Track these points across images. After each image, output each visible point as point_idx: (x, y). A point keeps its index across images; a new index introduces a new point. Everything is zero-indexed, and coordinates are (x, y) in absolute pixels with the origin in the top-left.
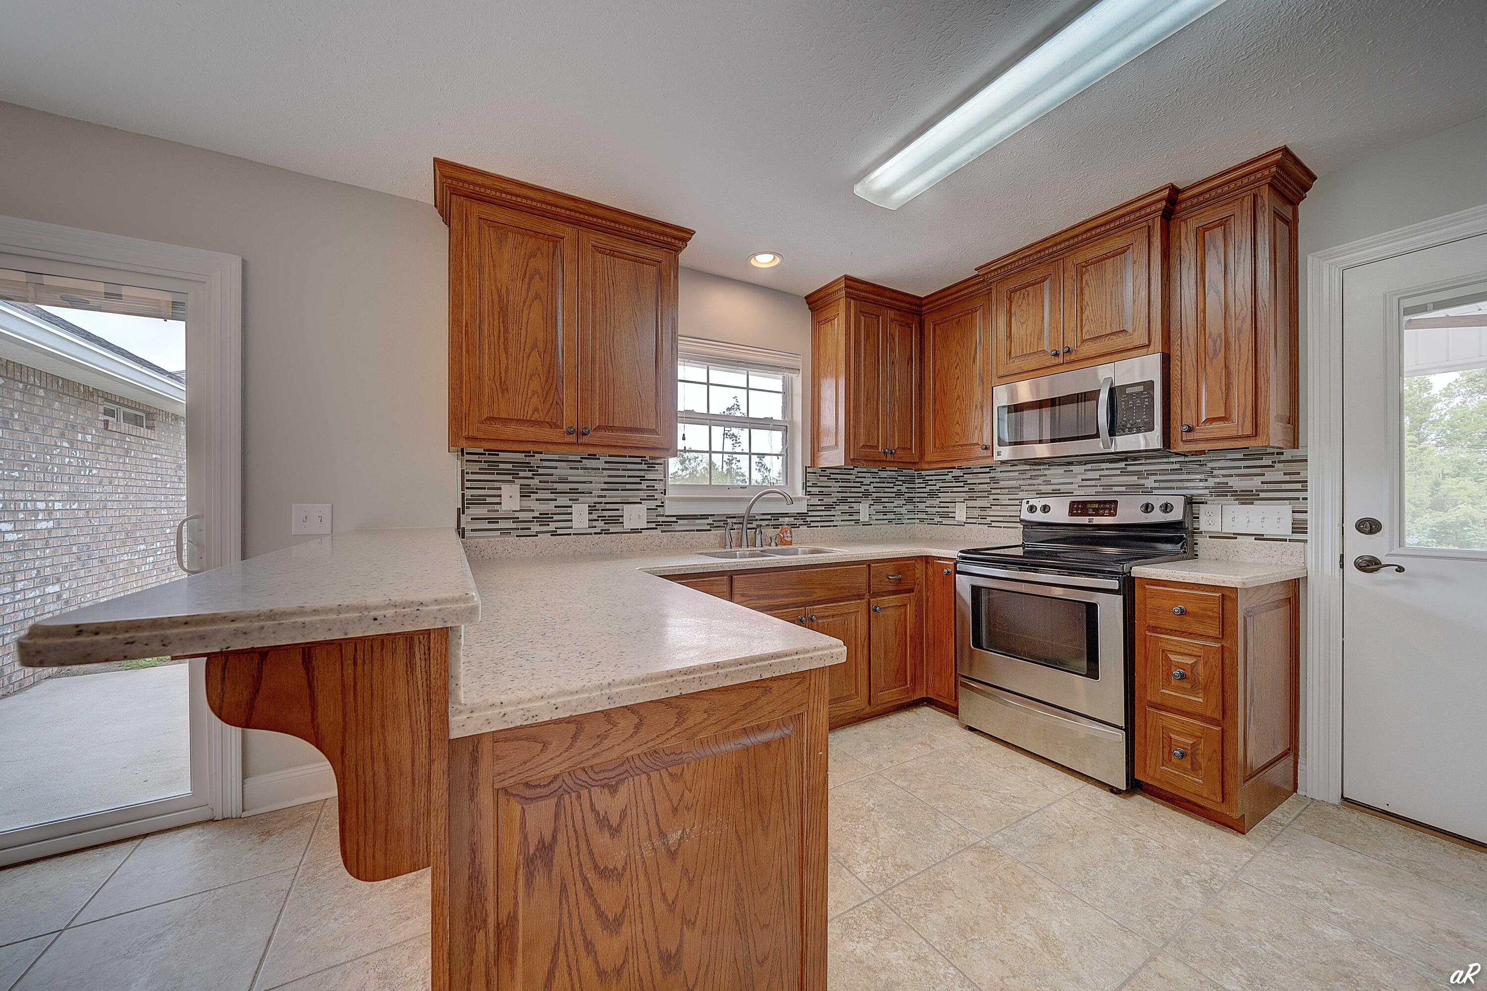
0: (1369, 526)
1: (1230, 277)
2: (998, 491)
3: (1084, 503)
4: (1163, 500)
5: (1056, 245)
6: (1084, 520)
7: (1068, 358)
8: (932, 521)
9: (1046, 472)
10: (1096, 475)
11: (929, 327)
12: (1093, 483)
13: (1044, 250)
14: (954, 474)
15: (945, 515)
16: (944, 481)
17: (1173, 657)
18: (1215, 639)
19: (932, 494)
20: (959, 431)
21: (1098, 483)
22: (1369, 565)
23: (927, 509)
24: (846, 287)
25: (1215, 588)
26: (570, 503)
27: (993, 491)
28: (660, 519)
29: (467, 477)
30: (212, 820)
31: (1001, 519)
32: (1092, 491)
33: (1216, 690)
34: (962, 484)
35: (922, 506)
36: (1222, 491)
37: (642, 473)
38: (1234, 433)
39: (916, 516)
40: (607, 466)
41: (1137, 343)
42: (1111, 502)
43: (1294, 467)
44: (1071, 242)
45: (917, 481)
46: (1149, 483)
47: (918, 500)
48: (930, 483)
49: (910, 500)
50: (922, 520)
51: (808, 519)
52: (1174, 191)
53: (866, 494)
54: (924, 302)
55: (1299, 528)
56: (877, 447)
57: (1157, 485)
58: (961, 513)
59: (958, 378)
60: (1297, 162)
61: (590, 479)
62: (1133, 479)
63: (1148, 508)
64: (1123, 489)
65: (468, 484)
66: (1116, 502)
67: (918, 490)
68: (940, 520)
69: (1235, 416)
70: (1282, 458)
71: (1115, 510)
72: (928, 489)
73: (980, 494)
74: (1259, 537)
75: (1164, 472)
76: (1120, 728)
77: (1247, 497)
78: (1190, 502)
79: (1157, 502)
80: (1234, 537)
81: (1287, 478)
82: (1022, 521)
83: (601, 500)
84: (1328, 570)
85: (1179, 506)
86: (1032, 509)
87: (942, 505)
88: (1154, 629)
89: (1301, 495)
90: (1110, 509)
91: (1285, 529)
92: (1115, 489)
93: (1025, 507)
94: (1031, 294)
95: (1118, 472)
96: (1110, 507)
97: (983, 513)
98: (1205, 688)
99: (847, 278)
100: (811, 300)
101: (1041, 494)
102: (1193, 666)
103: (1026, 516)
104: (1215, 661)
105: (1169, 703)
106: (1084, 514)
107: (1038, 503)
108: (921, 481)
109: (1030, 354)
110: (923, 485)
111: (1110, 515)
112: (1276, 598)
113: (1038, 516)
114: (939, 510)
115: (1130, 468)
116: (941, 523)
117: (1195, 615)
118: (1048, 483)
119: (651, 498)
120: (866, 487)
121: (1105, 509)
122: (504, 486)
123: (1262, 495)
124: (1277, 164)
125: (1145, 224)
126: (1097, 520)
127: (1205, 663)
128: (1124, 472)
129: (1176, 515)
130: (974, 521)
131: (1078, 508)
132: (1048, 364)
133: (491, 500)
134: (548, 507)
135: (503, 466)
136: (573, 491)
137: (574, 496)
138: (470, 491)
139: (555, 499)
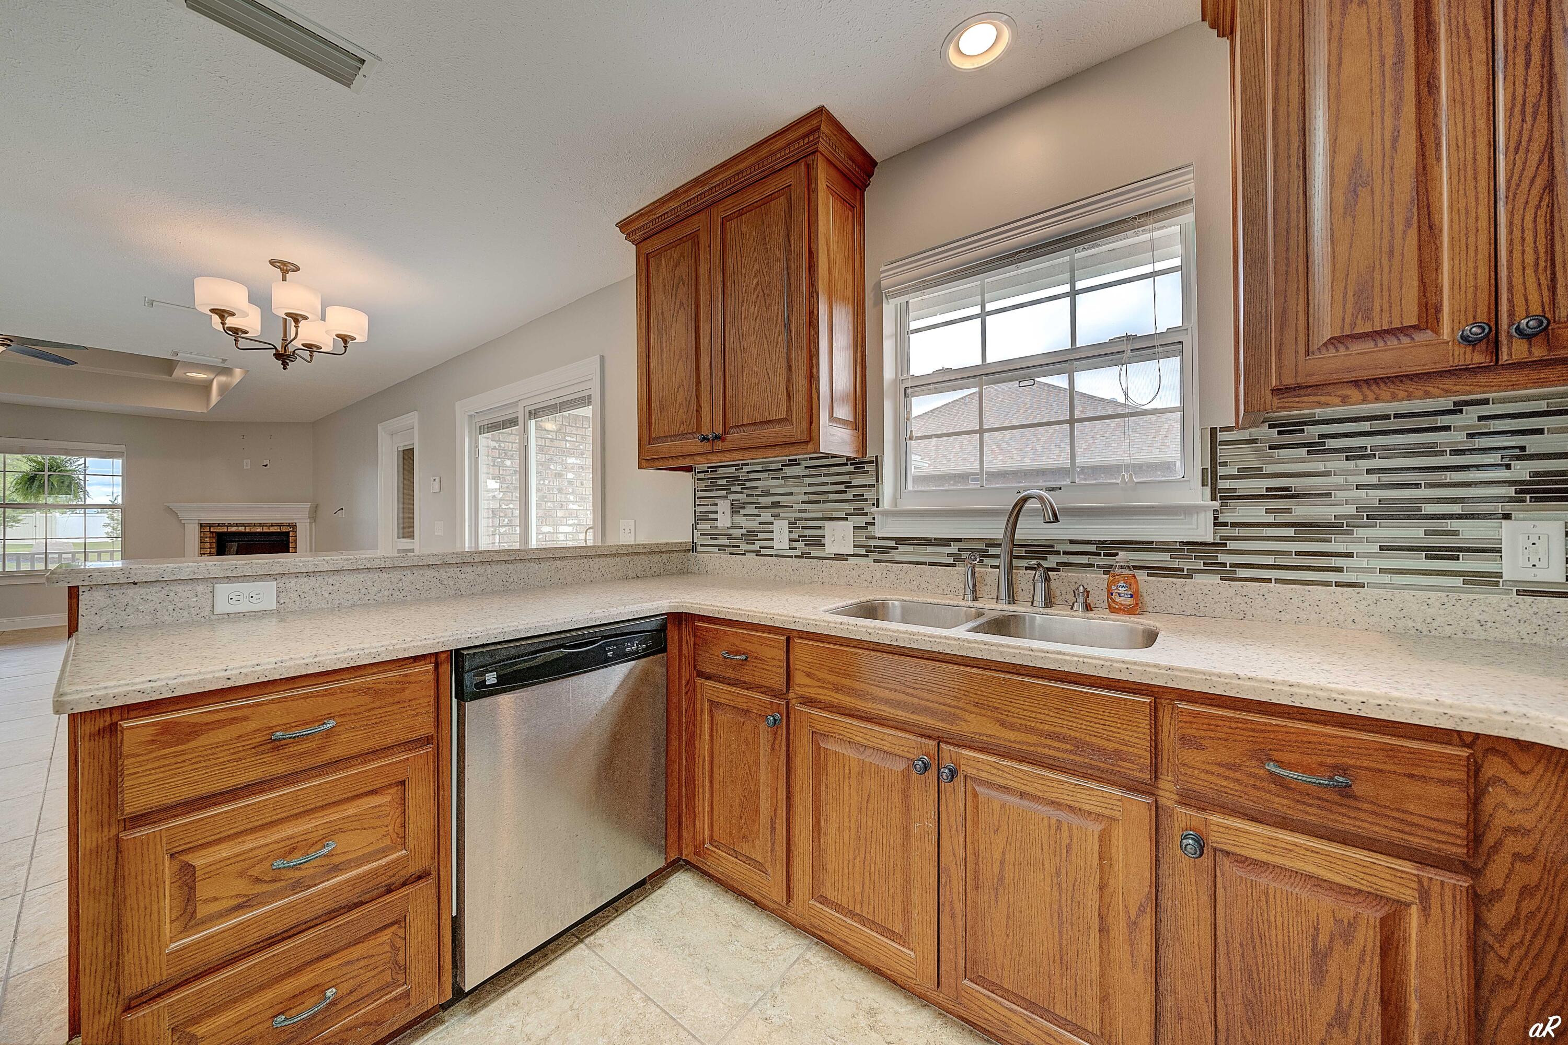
26: (771, 519)
28: (872, 543)
29: (699, 494)
37: (847, 478)
40: (807, 472)
61: (791, 490)
65: (698, 502)
83: (802, 515)
119: (860, 512)
122: (721, 503)
133: (712, 516)
134: (754, 524)
135: (720, 482)
136: (775, 505)
137: (776, 511)
138: (699, 509)
139: (759, 515)
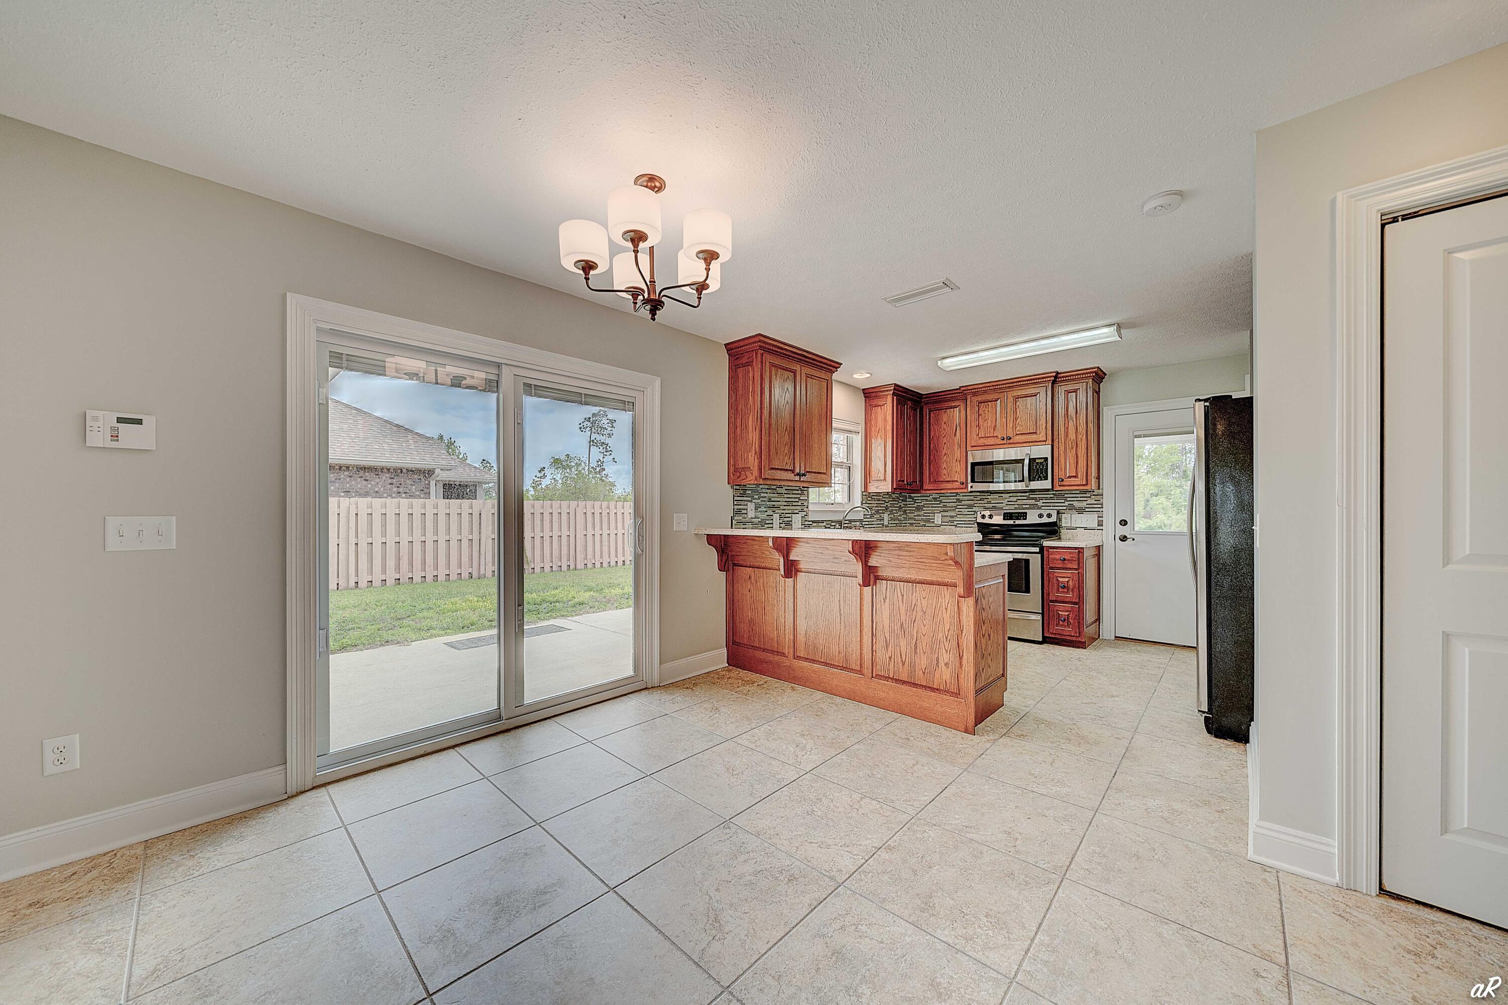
0: (1124, 523)
1: (1078, 415)
2: (961, 507)
3: (1011, 514)
4: (1048, 512)
5: (1003, 384)
6: (1011, 522)
7: (1009, 441)
8: (919, 525)
9: (988, 497)
10: (1015, 499)
11: (926, 411)
12: (1013, 503)
13: (997, 385)
14: (933, 497)
15: (928, 521)
16: (927, 500)
17: (1060, 579)
18: (1076, 569)
19: (919, 509)
20: (945, 473)
21: (1016, 503)
22: (1124, 539)
23: (915, 517)
24: (894, 389)
25: (1076, 548)
26: (772, 514)
27: (958, 507)
28: (806, 523)
29: (736, 498)
30: (646, 688)
31: (963, 522)
32: (1013, 507)
33: (1076, 590)
34: (939, 502)
35: (911, 515)
36: (1071, 508)
37: (798, 496)
38: (1079, 483)
39: (908, 522)
40: (786, 492)
41: (1041, 439)
42: (1024, 513)
43: (1098, 498)
44: (1011, 385)
45: (908, 500)
46: (1040, 503)
47: (909, 511)
48: (917, 501)
49: (905, 512)
50: (911, 524)
51: (864, 523)
52: (1058, 373)
53: (887, 508)
54: (924, 396)
55: (1100, 524)
56: (903, 481)
57: (1043, 505)
58: (938, 519)
59: (945, 443)
60: (1102, 371)
61: (780, 499)
62: (1033, 502)
63: (1041, 516)
64: (1028, 506)
65: (735, 503)
66: (1026, 513)
67: (909, 506)
68: (924, 524)
69: (1079, 476)
70: (1094, 493)
71: (1026, 516)
72: (916, 505)
73: (950, 509)
74: (1086, 529)
75: (1046, 499)
76: (1040, 613)
77: (1081, 511)
78: (1058, 513)
79: (1045, 513)
80: (1075, 528)
81: (1096, 502)
82: (978, 523)
83: (783, 511)
84: (1110, 541)
85: (1054, 514)
86: (983, 517)
87: (925, 515)
88: (1052, 568)
89: (1101, 510)
90: (1023, 516)
91: (1095, 525)
92: (1024, 506)
93: (979, 515)
94: (990, 406)
95: (1026, 498)
96: (1024, 516)
97: (952, 519)
98: (1073, 590)
99: (896, 385)
100: (866, 391)
101: (986, 509)
102: (1068, 582)
103: (980, 520)
104: (1076, 578)
105: (1059, 599)
106: (1011, 519)
107: (987, 513)
108: (911, 500)
109: (989, 437)
110: (913, 503)
111: (1024, 519)
112: (1094, 553)
113: (987, 521)
114: (923, 518)
115: (1031, 496)
116: (925, 526)
117: (1068, 560)
118: (989, 503)
119: (802, 511)
120: (887, 504)
121: (1021, 516)
122: (749, 504)
123: (1087, 510)
124: (1095, 372)
125: (1044, 385)
126: (1018, 522)
127: (1073, 580)
128: (1029, 498)
129: (1053, 519)
130: (947, 524)
131: (1007, 516)
132: (998, 443)
133: (743, 511)
134: (764, 516)
135: (748, 492)
136: (774, 506)
137: (774, 509)
138: (736, 507)
139: (766, 511)
